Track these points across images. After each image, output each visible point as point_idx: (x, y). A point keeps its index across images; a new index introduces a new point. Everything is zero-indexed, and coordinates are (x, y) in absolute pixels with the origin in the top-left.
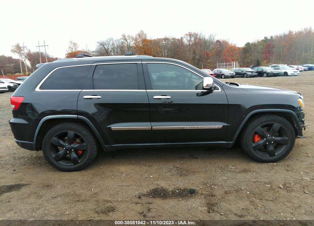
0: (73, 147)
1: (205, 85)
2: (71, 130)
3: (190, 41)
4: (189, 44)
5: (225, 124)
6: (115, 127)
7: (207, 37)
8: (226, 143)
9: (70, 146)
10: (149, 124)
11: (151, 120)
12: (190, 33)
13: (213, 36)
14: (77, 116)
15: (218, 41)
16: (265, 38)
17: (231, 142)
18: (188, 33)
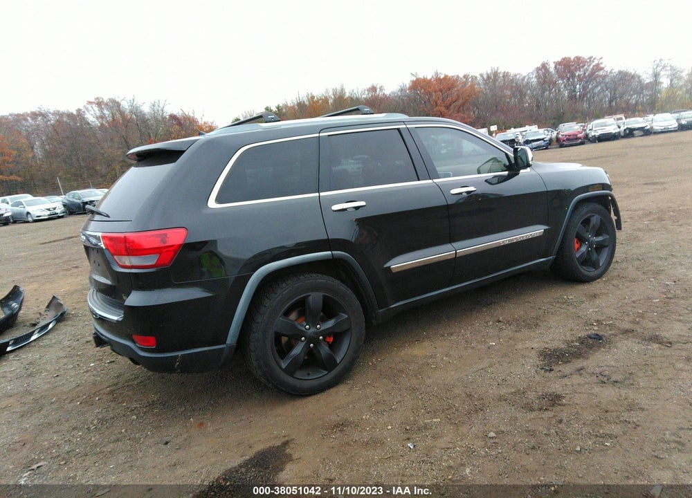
0: (322, 329)
2: (316, 288)
3: (102, 117)
4: (102, 124)
5: (546, 227)
6: (399, 263)
7: (146, 109)
9: (315, 330)
10: (448, 246)
11: (451, 239)
12: (98, 98)
13: (161, 106)
14: (330, 252)
15: (173, 117)
16: (267, 109)
17: (551, 257)
18: (93, 100)
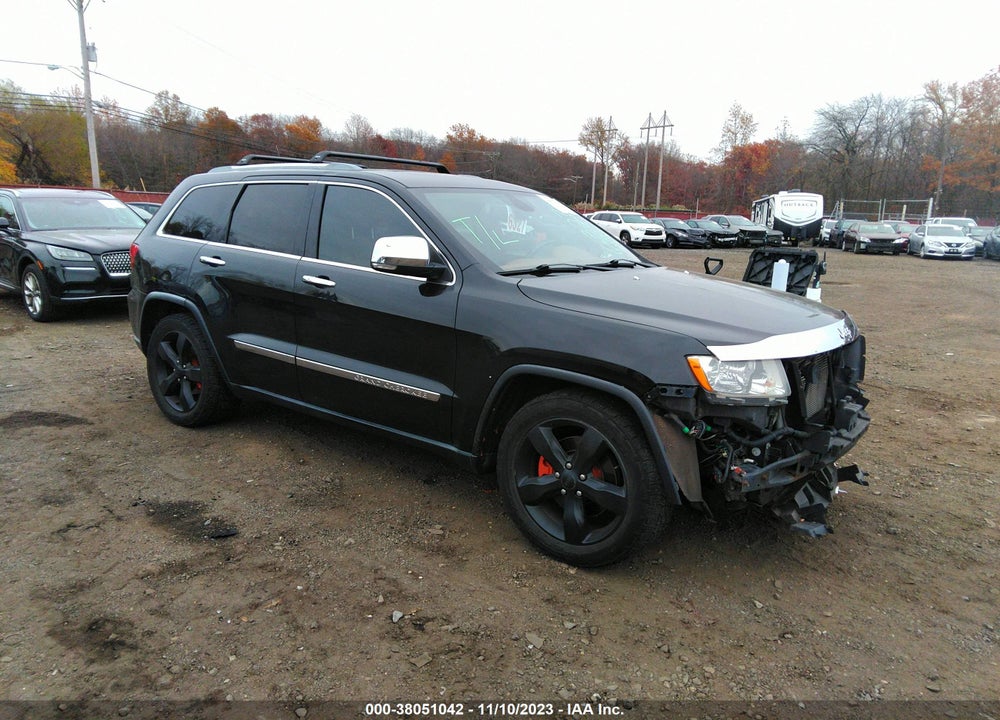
1: (375, 258)
2: (182, 330)
5: (449, 392)
8: (459, 454)
9: (181, 368)
11: (298, 340)
14: (185, 300)
